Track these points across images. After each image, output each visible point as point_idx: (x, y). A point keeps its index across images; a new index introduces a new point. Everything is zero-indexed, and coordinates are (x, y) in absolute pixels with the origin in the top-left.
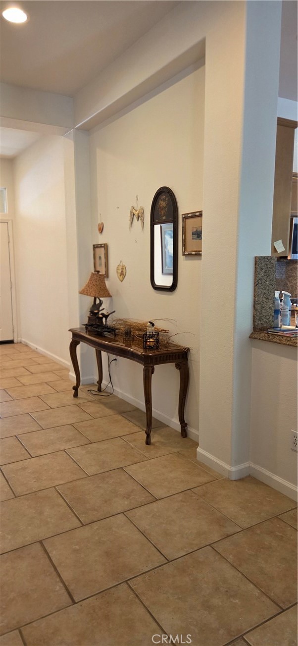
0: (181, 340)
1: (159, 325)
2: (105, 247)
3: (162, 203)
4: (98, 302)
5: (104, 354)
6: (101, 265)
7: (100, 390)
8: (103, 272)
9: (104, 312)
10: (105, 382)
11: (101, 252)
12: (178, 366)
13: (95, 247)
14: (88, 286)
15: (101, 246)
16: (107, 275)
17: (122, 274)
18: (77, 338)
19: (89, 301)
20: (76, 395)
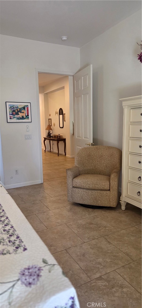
0: (64, 137)
1: (61, 135)
2: (51, 119)
3: (61, 111)
4: (49, 131)
5: (51, 141)
6: (50, 123)
7: (50, 151)
8: (50, 125)
9: (51, 133)
10: (51, 150)
11: (50, 120)
12: (64, 142)
13: (49, 119)
14: (47, 128)
15: (50, 119)
16: (51, 125)
17: (54, 125)
18: (45, 139)
19: (48, 131)
20: (45, 152)
